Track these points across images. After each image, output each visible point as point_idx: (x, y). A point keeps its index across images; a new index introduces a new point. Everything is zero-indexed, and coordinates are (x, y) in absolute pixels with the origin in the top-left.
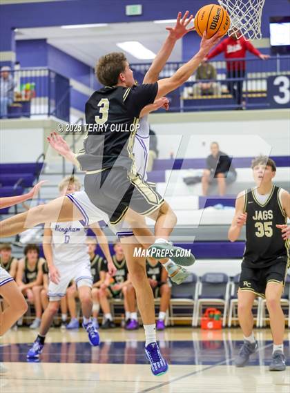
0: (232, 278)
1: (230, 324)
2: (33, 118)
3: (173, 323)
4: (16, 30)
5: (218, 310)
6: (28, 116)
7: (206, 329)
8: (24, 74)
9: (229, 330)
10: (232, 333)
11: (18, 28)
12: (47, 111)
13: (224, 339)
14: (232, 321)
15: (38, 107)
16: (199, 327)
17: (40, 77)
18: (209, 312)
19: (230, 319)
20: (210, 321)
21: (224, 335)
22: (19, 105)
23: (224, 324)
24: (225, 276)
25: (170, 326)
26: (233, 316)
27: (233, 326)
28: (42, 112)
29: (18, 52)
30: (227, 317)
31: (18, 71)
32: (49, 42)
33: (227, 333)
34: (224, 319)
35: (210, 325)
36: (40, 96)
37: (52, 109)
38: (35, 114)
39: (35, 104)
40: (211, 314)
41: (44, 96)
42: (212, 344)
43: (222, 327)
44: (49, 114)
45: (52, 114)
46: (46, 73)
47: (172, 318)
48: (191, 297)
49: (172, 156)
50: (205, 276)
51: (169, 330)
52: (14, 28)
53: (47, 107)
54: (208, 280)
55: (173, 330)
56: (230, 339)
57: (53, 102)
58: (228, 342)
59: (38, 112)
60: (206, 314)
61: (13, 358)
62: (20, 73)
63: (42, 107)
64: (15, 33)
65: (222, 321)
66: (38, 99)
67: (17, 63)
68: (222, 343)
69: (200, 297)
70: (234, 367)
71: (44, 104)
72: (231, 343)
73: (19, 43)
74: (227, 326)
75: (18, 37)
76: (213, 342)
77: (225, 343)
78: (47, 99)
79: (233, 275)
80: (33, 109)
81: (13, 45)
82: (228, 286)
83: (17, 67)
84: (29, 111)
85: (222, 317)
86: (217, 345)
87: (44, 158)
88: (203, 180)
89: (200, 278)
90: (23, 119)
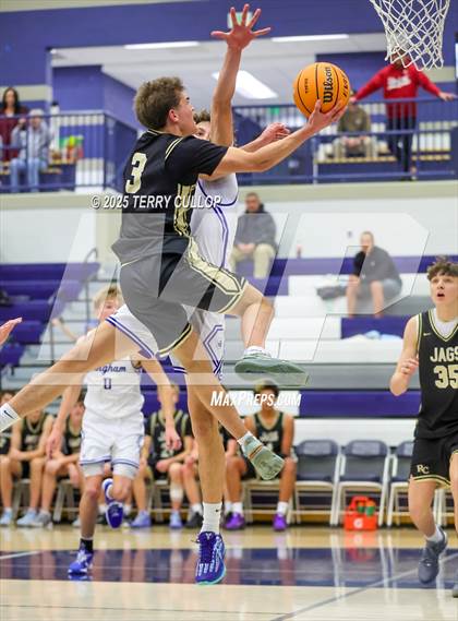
0: (393, 449)
1: (389, 523)
2: (79, 191)
3: (299, 520)
4: (53, 52)
5: (370, 499)
6: (72, 189)
7: (352, 529)
8: (66, 122)
9: (388, 532)
10: (394, 536)
11: (58, 47)
12: (101, 181)
13: (381, 546)
14: (394, 517)
15: (87, 174)
16: (340, 526)
17: (91, 127)
18: (357, 502)
19: (390, 514)
20: (359, 516)
21: (380, 539)
22: (58, 171)
23: (380, 522)
24: (382, 446)
25: (295, 525)
26: (394, 509)
27: (394, 526)
28: (94, 182)
29: (55, 87)
30: (385, 511)
31: (56, 116)
32: (106, 70)
33: (384, 536)
34: (381, 514)
35: (358, 523)
36: (91, 157)
37: (110, 177)
38: (83, 186)
39: (83, 170)
40: (361, 505)
41: (98, 157)
42: (361, 554)
43: (378, 527)
44: (105, 185)
45: (109, 186)
46: (101, 120)
47: (298, 512)
48: (329, 479)
49: (299, 253)
50: (351, 445)
51: (293, 530)
52: (49, 49)
53: (101, 173)
54: (355, 452)
55: (299, 530)
56: (390, 546)
57: (111, 166)
58: (386, 550)
59: (87, 182)
60: (353, 506)
61: (45, 574)
62: (58, 119)
63: (94, 173)
64: (52, 55)
65: (377, 517)
66: (87, 162)
67: (55, 104)
68: (377, 552)
69: (342, 479)
70: (395, 590)
71: (98, 169)
72: (391, 552)
73: (58, 71)
74: (384, 525)
75: (56, 63)
76: (363, 550)
77: (382, 553)
78: (101, 161)
79: (396, 443)
80: (80, 177)
81: (49, 75)
82: (387, 461)
83: (55, 110)
84: (73, 180)
85: (378, 510)
86: (370, 554)
87: (97, 256)
88: (349, 291)
89: (343, 448)
90: (64, 194)
